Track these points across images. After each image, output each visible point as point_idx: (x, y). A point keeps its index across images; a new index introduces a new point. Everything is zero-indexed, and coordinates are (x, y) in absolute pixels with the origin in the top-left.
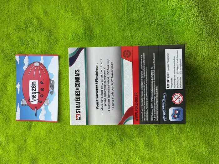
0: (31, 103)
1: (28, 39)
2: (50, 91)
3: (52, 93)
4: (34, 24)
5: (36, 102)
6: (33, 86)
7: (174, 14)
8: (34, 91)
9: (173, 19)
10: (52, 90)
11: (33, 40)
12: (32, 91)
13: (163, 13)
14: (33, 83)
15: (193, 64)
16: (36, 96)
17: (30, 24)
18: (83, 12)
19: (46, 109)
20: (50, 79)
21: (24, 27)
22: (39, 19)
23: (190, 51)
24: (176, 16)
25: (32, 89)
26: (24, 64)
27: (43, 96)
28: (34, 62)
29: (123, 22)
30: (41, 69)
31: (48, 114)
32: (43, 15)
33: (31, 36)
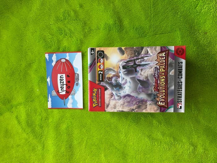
0: (60, 93)
1: (66, 28)
2: (75, 83)
3: (77, 84)
4: (71, 16)
5: (64, 93)
6: (61, 79)
7: (197, 6)
8: (62, 83)
9: (195, 10)
10: (77, 82)
11: (70, 30)
12: (61, 83)
13: (186, 5)
14: (60, 76)
15: (212, 51)
16: (63, 87)
17: (67, 16)
18: (114, 5)
19: (73, 98)
20: (75, 72)
21: (62, 18)
22: (75, 12)
23: (209, 39)
24: (198, 7)
25: (61, 82)
26: (52, 61)
27: (70, 88)
28: (61, 59)
29: (150, 14)
30: (67, 64)
31: (75, 102)
32: (78, 8)
33: (69, 26)
